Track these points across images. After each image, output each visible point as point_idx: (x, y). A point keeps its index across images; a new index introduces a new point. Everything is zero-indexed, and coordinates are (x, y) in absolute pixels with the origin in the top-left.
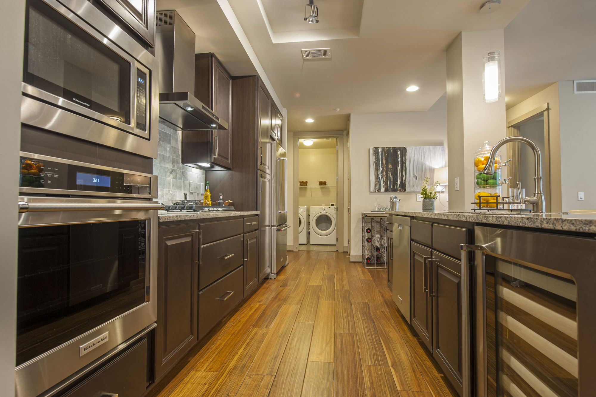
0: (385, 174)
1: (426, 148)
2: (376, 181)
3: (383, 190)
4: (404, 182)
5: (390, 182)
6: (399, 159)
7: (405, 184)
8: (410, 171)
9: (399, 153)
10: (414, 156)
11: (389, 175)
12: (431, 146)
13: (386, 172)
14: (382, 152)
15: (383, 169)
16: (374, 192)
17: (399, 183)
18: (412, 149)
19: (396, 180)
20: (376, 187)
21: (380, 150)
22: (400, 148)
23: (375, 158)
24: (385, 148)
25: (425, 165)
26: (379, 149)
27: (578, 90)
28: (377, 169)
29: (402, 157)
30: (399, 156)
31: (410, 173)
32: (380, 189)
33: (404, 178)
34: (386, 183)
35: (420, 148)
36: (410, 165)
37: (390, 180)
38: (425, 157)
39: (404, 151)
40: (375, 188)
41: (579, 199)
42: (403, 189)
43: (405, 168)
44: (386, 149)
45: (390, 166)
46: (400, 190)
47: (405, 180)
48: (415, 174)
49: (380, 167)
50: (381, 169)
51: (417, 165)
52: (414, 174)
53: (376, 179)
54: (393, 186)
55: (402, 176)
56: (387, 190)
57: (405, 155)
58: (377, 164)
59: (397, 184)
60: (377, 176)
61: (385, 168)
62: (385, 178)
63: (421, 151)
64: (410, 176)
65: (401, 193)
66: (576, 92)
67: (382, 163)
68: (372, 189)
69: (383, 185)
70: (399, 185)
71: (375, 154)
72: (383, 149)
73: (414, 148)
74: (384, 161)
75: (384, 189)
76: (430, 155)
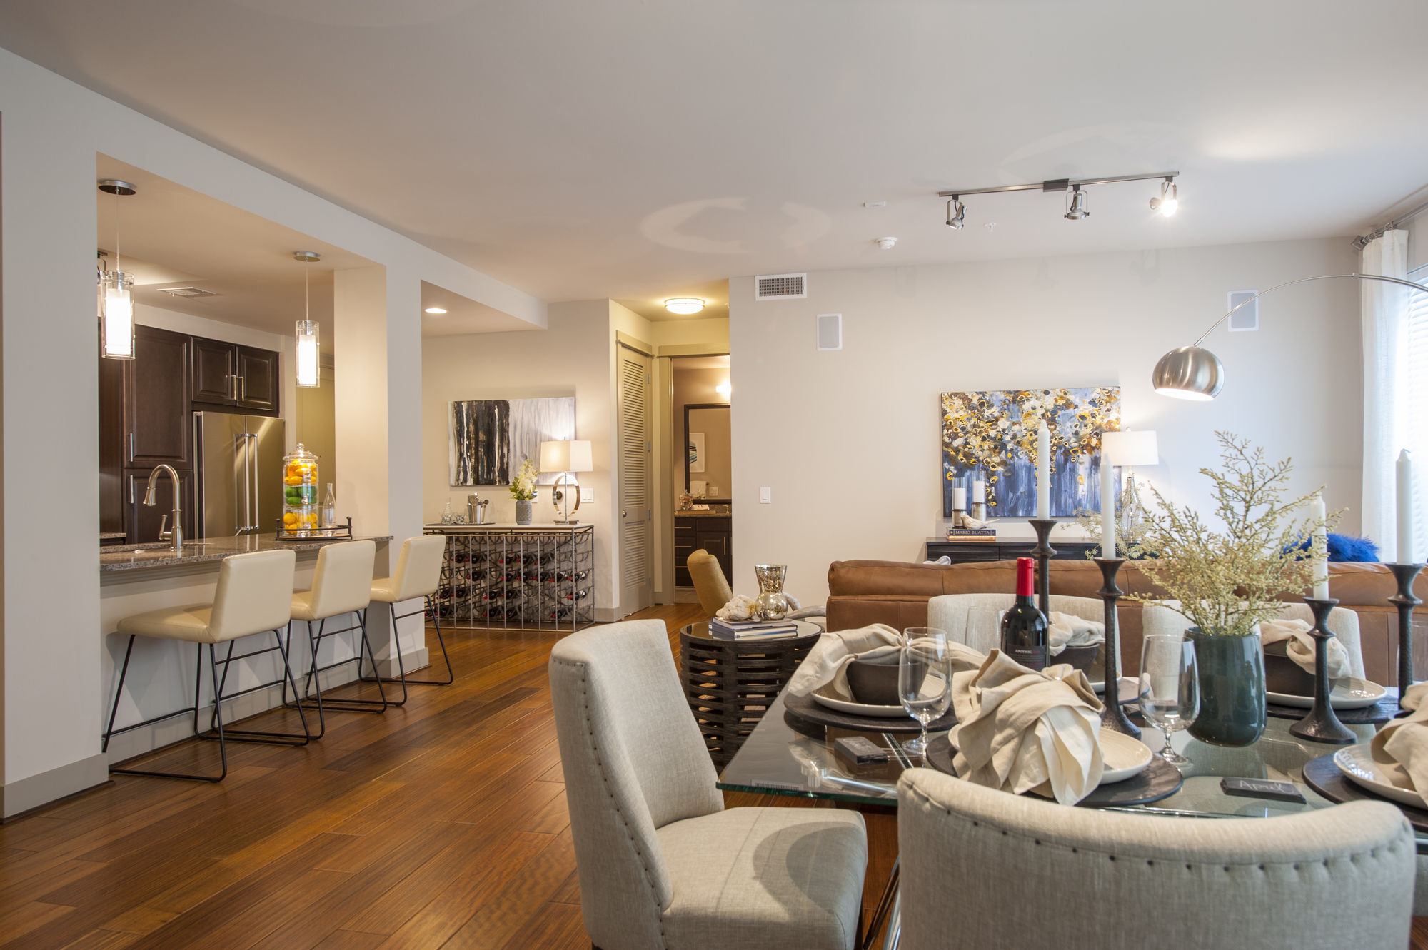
0: (473, 452)
1: (542, 402)
2: (459, 466)
3: (470, 482)
4: (505, 466)
5: (483, 468)
6: (497, 423)
7: (508, 471)
8: (515, 446)
9: (496, 411)
10: (522, 418)
11: (480, 453)
12: (551, 399)
13: (475, 449)
14: (468, 410)
15: (470, 443)
16: (455, 486)
17: (497, 469)
18: (519, 404)
19: (491, 463)
20: (459, 476)
21: (464, 406)
22: (497, 402)
23: (457, 423)
24: (472, 401)
25: (541, 433)
26: (463, 404)
27: (762, 294)
28: (460, 443)
29: (501, 420)
30: (497, 417)
31: (515, 450)
32: (465, 480)
33: (505, 460)
34: (475, 470)
35: (531, 403)
36: (514, 434)
37: (483, 463)
38: (540, 418)
39: (504, 406)
40: (458, 480)
41: (762, 501)
42: (503, 480)
43: (507, 441)
44: (474, 403)
45: (482, 437)
46: (499, 481)
47: (507, 464)
48: (525, 452)
49: (465, 439)
50: (466, 442)
51: (528, 433)
52: (522, 452)
53: (459, 462)
54: (487, 475)
55: (502, 457)
56: (477, 482)
57: (507, 415)
58: (460, 434)
59: (494, 470)
60: (461, 455)
61: (473, 441)
62: (473, 460)
63: (533, 408)
64: (515, 456)
65: (500, 488)
66: (759, 298)
67: (468, 432)
68: (453, 482)
69: (470, 473)
70: (497, 473)
71: (457, 414)
72: (470, 404)
73: (521, 402)
74: (472, 427)
75: (472, 480)
76: (549, 414)
